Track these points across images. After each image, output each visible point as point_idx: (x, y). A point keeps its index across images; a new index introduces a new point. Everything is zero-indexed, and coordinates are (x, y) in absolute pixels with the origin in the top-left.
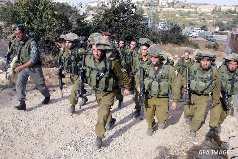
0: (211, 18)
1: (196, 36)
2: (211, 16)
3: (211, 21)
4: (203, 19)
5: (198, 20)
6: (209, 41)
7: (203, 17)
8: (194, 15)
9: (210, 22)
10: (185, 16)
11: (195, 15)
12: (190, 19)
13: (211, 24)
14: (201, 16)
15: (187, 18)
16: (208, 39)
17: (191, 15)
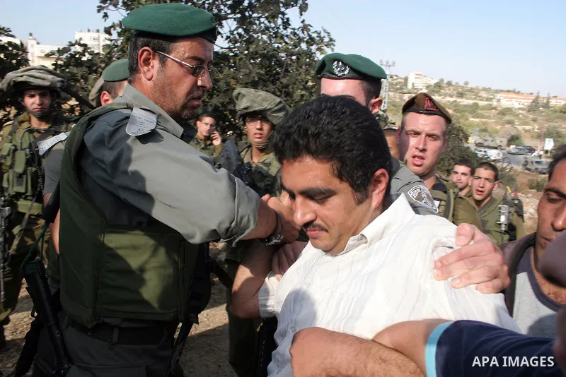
0: (527, 120)
1: (497, 158)
2: (527, 117)
3: (528, 127)
4: (509, 122)
5: (497, 123)
6: (531, 173)
7: (507, 118)
8: (486, 113)
9: (524, 129)
10: (467, 114)
11: (489, 112)
12: (478, 120)
13: (528, 134)
14: (504, 115)
15: (472, 119)
16: (529, 167)
17: (479, 111)
